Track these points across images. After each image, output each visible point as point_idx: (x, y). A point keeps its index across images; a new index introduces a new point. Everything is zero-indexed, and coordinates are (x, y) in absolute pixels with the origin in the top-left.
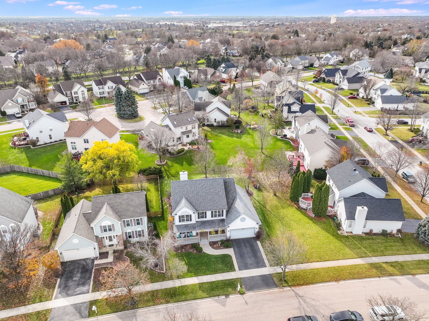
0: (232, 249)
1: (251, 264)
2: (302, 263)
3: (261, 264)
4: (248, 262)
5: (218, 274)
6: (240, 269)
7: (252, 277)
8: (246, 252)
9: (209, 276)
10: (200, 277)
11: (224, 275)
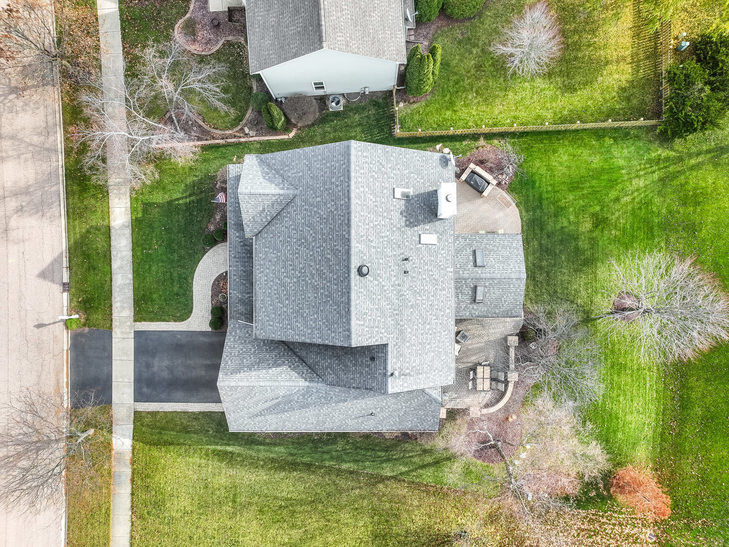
0: (206, 327)
1: (148, 366)
2: (133, 494)
3: (145, 390)
4: (157, 358)
5: (131, 276)
6: (138, 334)
7: (110, 357)
8: (189, 362)
9: (130, 254)
10: (128, 232)
11: (126, 291)
